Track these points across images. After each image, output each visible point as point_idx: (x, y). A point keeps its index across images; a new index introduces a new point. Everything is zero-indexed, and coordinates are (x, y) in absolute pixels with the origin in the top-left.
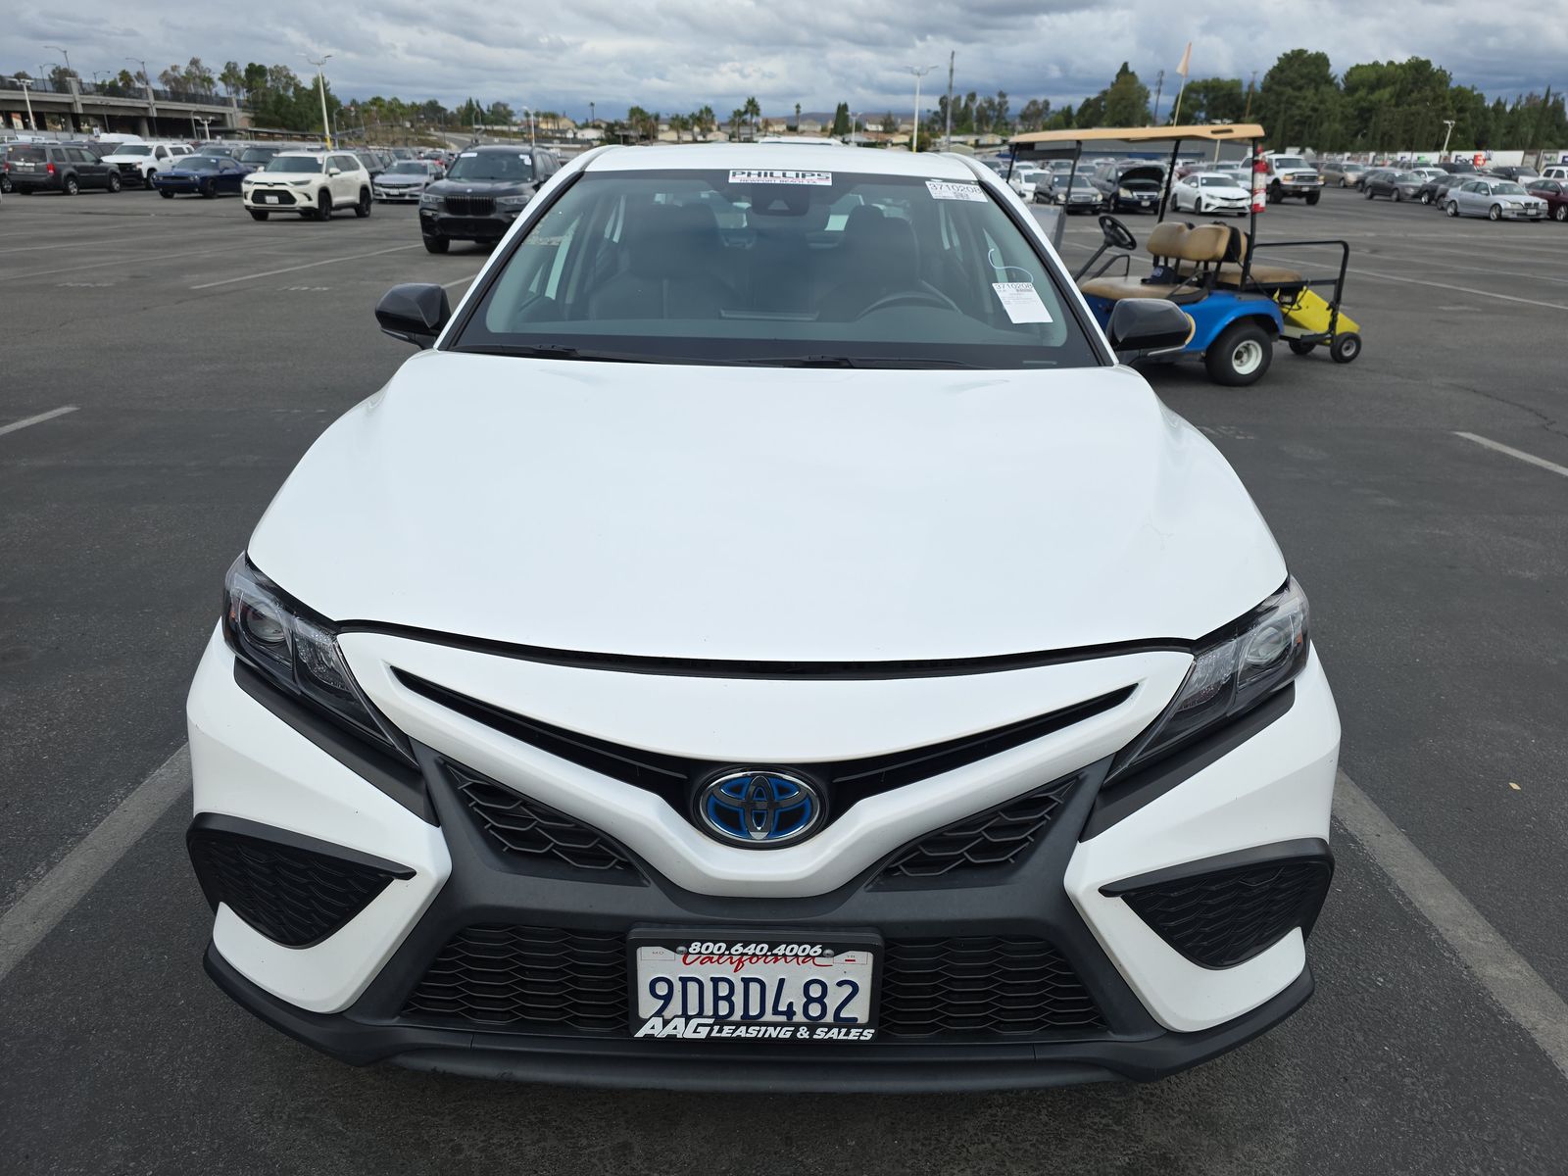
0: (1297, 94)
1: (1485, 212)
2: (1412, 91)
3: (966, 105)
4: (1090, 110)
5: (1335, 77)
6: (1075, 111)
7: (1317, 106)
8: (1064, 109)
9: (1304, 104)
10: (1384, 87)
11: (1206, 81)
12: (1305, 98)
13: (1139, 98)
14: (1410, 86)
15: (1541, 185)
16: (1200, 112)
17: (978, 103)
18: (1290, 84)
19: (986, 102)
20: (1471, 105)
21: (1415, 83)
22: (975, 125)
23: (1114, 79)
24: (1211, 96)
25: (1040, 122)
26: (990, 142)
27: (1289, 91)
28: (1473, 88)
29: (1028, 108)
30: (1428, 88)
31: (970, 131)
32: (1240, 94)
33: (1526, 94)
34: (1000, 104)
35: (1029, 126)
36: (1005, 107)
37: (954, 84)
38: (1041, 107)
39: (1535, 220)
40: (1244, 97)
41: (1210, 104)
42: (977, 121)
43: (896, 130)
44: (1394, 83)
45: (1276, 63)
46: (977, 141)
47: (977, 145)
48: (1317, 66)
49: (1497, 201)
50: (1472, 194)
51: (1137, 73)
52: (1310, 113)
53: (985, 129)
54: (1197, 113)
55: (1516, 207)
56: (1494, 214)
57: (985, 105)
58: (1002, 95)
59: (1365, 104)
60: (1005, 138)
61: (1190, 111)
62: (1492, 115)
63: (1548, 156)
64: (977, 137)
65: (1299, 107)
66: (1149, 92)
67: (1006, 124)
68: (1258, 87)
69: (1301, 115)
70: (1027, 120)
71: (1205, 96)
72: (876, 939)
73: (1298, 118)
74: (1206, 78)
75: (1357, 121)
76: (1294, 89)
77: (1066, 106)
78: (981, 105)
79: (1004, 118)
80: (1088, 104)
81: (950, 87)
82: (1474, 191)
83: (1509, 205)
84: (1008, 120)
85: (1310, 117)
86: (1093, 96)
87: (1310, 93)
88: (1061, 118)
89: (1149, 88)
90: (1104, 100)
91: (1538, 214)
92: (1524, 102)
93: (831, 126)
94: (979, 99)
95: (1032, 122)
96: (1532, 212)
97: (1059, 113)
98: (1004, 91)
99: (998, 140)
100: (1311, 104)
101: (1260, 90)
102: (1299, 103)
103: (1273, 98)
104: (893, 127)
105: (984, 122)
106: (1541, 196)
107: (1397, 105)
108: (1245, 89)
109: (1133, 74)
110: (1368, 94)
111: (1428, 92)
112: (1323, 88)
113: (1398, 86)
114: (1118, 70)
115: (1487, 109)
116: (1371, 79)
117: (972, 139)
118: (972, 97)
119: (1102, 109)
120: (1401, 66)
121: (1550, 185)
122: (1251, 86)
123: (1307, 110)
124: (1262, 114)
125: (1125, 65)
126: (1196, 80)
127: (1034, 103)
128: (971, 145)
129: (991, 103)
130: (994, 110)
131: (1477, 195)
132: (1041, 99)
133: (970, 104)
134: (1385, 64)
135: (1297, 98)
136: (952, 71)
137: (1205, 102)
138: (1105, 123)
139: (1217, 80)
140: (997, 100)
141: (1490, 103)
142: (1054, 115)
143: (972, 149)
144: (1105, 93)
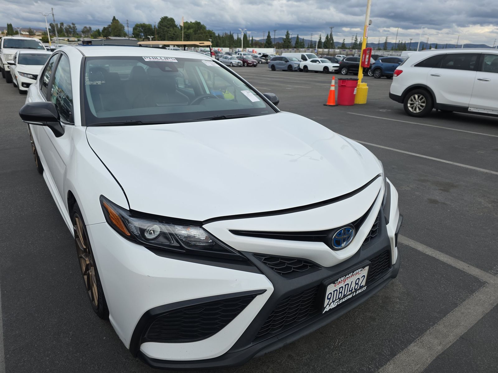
0: (168, 29)
1: (229, 64)
2: (198, 31)
3: (61, 27)
4: (106, 31)
5: (177, 25)
6: (101, 31)
7: (174, 33)
8: (97, 30)
9: (171, 32)
10: (191, 29)
11: (141, 24)
12: (171, 31)
13: (121, 28)
14: (197, 29)
15: (240, 57)
16: (142, 33)
17: (65, 26)
18: (166, 26)
19: (68, 26)
20: (213, 35)
21: (198, 28)
22: (66, 34)
23: (112, 21)
24: (144, 29)
25: (89, 34)
26: (73, 40)
27: (166, 28)
28: (212, 30)
29: (84, 29)
30: (201, 30)
31: (64, 36)
32: (152, 29)
33: (224, 33)
34: (73, 27)
35: (86, 35)
36: (75, 28)
37: (55, 20)
38: (88, 29)
39: (240, 66)
40: (153, 29)
41: (144, 31)
42: (66, 32)
43: (35, 34)
44: (193, 28)
45: (160, 20)
46: (68, 39)
47: (68, 41)
48: (172, 22)
49: (231, 61)
50: (225, 59)
51: (118, 20)
52: (173, 35)
53: (70, 35)
54: (141, 34)
55: (236, 63)
56: (231, 65)
57: (68, 27)
58: (73, 24)
59: (187, 33)
60: (78, 39)
61: (138, 33)
62: (218, 38)
63: (235, 49)
64: (68, 38)
65: (170, 33)
66: (124, 26)
67: (77, 34)
68: (157, 26)
69: (171, 36)
70: (85, 33)
71: (142, 29)
72: (368, 262)
73: (170, 36)
74: (141, 23)
75: (186, 38)
76: (167, 28)
77: (97, 29)
78: (66, 27)
79: (76, 32)
80: (104, 29)
81: (54, 20)
82: (226, 59)
83: (234, 63)
84: (78, 33)
85: (173, 36)
86: (106, 26)
87: (172, 29)
88: (97, 33)
89: (124, 25)
90: (110, 28)
91: (241, 65)
92: (224, 35)
93: (6, 32)
94: (65, 25)
95: (87, 34)
96: (240, 64)
97: (95, 31)
98: (74, 23)
99: (76, 39)
100: (173, 33)
101: (157, 28)
102: (169, 32)
103: (162, 30)
104: (33, 33)
105: (69, 33)
106: (240, 60)
107: (195, 34)
108: (153, 27)
109: (117, 20)
110: (187, 31)
111: (202, 31)
112: (175, 28)
113: (194, 29)
114: (112, 19)
115: (217, 36)
116: (187, 26)
117: (66, 39)
118: (62, 24)
119: (110, 31)
120: (193, 23)
121: (242, 57)
122: (155, 26)
123: (172, 34)
124: (160, 35)
125: (114, 17)
126: (138, 23)
127: (86, 27)
128: (66, 41)
129: (70, 27)
130: (72, 29)
131: (226, 60)
132: (88, 26)
133: (62, 27)
134: (190, 22)
135: (168, 30)
136: (53, 15)
137: (142, 30)
138: (112, 35)
139: (144, 24)
140: (72, 26)
141: (217, 35)
142: (94, 32)
143: (68, 42)
144: (110, 25)
